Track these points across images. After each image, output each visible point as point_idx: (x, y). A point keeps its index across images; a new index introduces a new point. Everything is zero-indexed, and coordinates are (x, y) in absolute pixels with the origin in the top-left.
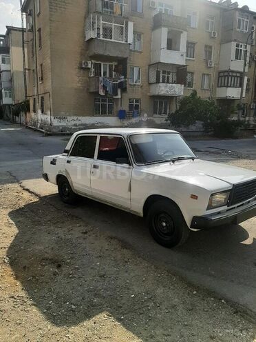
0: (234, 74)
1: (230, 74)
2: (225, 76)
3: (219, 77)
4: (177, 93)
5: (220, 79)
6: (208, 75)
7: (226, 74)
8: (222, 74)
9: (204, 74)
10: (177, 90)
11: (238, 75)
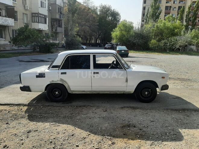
0: (41, 16)
1: (39, 15)
2: (36, 16)
3: (32, 16)
4: (10, 24)
5: (33, 17)
6: (26, 14)
7: (37, 15)
8: (34, 15)
9: (23, 14)
10: (9, 22)
11: (43, 16)
